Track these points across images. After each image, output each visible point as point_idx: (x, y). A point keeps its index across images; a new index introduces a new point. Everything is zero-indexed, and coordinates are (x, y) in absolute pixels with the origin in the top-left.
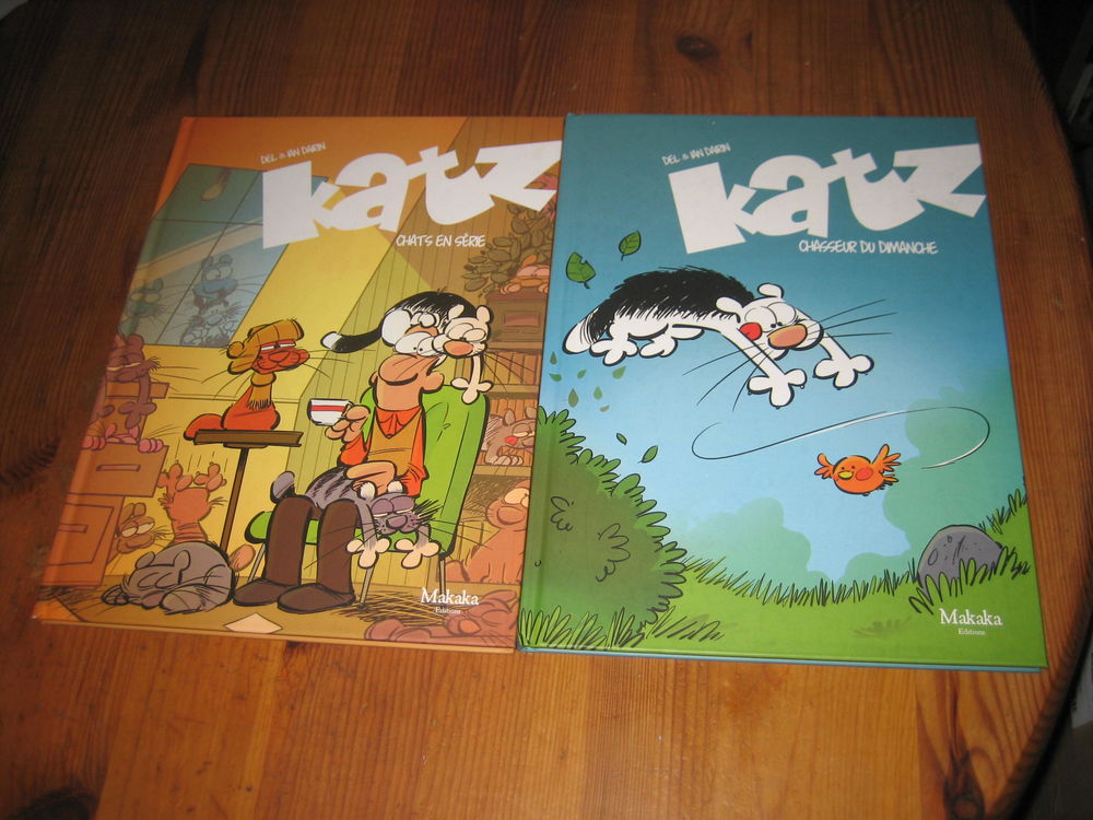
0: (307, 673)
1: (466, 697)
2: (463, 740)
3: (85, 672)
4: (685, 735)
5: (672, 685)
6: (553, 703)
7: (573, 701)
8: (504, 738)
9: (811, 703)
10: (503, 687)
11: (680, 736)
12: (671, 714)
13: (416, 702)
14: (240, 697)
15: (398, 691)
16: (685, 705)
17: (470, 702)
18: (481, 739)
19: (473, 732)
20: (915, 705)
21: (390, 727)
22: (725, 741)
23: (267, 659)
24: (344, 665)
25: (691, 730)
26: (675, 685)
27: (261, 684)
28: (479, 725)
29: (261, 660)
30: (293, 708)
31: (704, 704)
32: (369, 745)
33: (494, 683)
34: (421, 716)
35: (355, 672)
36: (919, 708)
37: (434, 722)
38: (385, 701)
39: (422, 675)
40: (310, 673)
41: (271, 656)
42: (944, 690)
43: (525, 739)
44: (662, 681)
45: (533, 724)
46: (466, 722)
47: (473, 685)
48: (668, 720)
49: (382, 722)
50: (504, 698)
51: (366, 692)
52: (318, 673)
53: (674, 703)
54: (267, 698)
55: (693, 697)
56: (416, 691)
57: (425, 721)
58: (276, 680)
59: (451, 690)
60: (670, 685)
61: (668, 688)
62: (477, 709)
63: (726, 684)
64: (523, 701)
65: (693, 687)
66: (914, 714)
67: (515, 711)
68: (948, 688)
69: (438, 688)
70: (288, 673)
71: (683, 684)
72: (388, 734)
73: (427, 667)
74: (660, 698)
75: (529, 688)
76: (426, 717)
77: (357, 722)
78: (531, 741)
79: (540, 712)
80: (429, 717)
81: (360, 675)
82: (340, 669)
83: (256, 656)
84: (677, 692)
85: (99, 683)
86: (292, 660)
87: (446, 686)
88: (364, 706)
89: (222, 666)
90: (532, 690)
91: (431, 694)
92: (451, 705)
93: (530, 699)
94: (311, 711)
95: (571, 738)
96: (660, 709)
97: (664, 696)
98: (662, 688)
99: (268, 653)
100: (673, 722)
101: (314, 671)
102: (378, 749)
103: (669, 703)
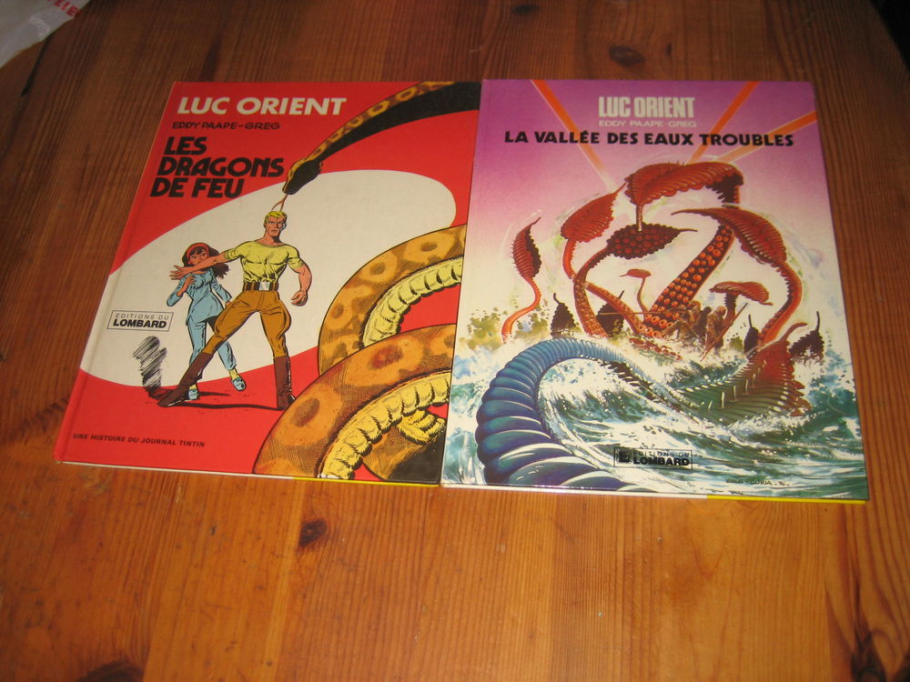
0: (316, 567)
1: (451, 587)
2: (449, 623)
3: (130, 566)
4: (633, 618)
5: (621, 577)
6: (523, 592)
7: (539, 590)
8: (483, 622)
9: (738, 592)
10: (481, 579)
11: (628, 619)
12: (621, 600)
13: (408, 591)
14: (261, 588)
15: (393, 581)
16: (633, 592)
17: (453, 591)
18: (464, 621)
19: (456, 616)
20: (824, 593)
21: (386, 613)
22: (668, 623)
23: (282, 556)
24: (347, 561)
25: (638, 614)
26: (624, 577)
27: (278, 577)
28: (462, 610)
29: (277, 557)
30: (305, 597)
31: (649, 593)
32: (370, 627)
33: (473, 575)
34: (413, 602)
35: (357, 566)
36: (828, 596)
37: (424, 608)
38: (382, 592)
39: (413, 570)
40: (319, 566)
41: (285, 554)
42: (848, 581)
43: (500, 622)
44: (613, 574)
45: (507, 609)
46: (450, 608)
47: (456, 578)
48: (619, 606)
49: (380, 609)
50: (482, 587)
51: (366, 584)
52: (326, 568)
53: (624, 592)
54: (283, 588)
55: (640, 587)
56: (408, 582)
57: (416, 608)
58: (291, 573)
59: (437, 582)
60: (620, 575)
61: (618, 580)
62: (459, 597)
63: (667, 576)
64: (498, 590)
65: (639, 579)
66: (823, 601)
67: (491, 598)
68: (851, 579)
69: (427, 579)
70: (300, 568)
71: (631, 577)
72: (386, 619)
73: (417, 562)
74: (612, 588)
75: (503, 580)
76: (417, 604)
77: (359, 609)
78: (505, 622)
79: (512, 599)
80: (420, 604)
81: (361, 569)
82: (344, 564)
83: (273, 553)
84: (626, 583)
85: (142, 576)
86: (303, 557)
87: (432, 578)
88: (365, 594)
89: (244, 561)
90: (505, 581)
91: (421, 586)
92: (438, 595)
93: (504, 589)
94: (320, 599)
95: (539, 621)
96: (612, 597)
97: (615, 586)
98: (613, 579)
99: (283, 551)
100: (623, 609)
101: (323, 566)
102: (377, 629)
103: (620, 591)
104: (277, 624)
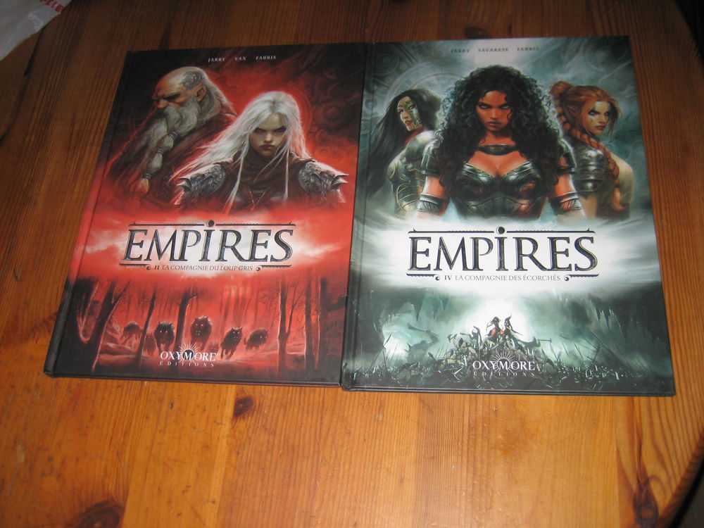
0: (246, 431)
1: (342, 446)
2: (341, 472)
3: (113, 432)
4: (475, 468)
5: (467, 438)
6: (395, 449)
7: (407, 448)
8: (366, 471)
9: (552, 448)
10: (365, 440)
11: (472, 469)
12: (466, 456)
13: (312, 450)
14: (206, 447)
15: (301, 443)
16: (475, 449)
17: (345, 449)
18: (352, 471)
19: (347, 467)
20: (615, 450)
21: (297, 465)
22: (499, 472)
23: (222, 424)
24: (268, 427)
25: (479, 465)
26: (469, 438)
27: (218, 439)
28: (351, 463)
29: (218, 424)
30: (238, 454)
31: (486, 449)
32: (284, 475)
33: (359, 437)
34: (316, 457)
35: (275, 431)
36: (618, 453)
37: (323, 461)
38: (294, 450)
39: (315, 433)
40: (248, 431)
41: (224, 422)
42: (633, 440)
43: (378, 471)
44: (461, 435)
45: (383, 462)
46: (342, 461)
47: (346, 439)
48: (465, 460)
49: (292, 462)
50: (365, 446)
51: (282, 443)
52: (253, 432)
53: (468, 449)
54: (223, 447)
55: (480, 445)
56: (312, 442)
57: (318, 462)
58: (228, 436)
59: (333, 442)
60: (466, 437)
61: (464, 440)
62: (349, 453)
63: (500, 437)
64: (377, 448)
65: (480, 439)
66: (615, 455)
67: (372, 454)
68: (636, 439)
69: (325, 440)
70: (235, 432)
71: (474, 437)
72: (296, 469)
73: (318, 427)
74: (460, 446)
75: (380, 440)
76: (318, 458)
77: (277, 462)
78: (382, 471)
79: (387, 454)
80: (320, 458)
81: (278, 433)
82: (266, 429)
83: (215, 422)
84: (470, 442)
85: (122, 439)
86: (237, 425)
87: (330, 439)
88: (281, 451)
89: (195, 428)
90: (382, 441)
91: (321, 445)
92: (334, 451)
93: (381, 447)
94: (249, 455)
95: (406, 470)
96: (460, 453)
97: (462, 444)
98: (461, 439)
99: (222, 420)
100: (468, 462)
101: (251, 431)
102: (290, 477)
103: (465, 449)
104: (218, 473)
